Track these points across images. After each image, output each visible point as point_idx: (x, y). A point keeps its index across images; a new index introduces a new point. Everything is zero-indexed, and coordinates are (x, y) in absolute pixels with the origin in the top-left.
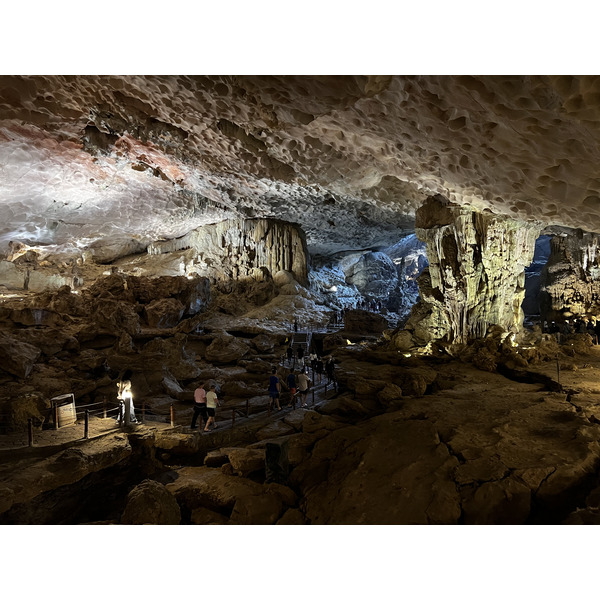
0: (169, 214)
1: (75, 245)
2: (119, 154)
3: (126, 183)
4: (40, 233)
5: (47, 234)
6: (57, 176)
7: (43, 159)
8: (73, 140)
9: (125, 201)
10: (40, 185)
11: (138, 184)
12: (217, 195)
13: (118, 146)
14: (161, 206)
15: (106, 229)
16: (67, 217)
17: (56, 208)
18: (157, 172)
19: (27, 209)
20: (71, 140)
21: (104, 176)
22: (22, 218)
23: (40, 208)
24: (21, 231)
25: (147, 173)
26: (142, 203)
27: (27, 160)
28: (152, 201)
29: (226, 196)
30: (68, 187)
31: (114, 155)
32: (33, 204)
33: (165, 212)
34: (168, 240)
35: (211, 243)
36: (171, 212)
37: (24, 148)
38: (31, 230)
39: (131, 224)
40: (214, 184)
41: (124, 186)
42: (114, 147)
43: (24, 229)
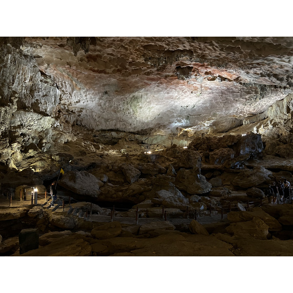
0: (245, 100)
1: (204, 125)
2: (196, 75)
3: (210, 89)
4: (184, 122)
5: (187, 122)
6: (176, 95)
7: (166, 89)
8: (172, 76)
9: (215, 99)
10: (172, 101)
11: (218, 88)
12: (267, 81)
13: (194, 71)
14: (237, 96)
15: (215, 115)
16: (191, 113)
17: (184, 110)
18: (223, 79)
19: (173, 112)
20: (171, 76)
21: (196, 89)
22: (173, 117)
23: (177, 110)
24: (176, 122)
25: (217, 80)
26: (226, 97)
27: (161, 91)
28: (231, 95)
29: (274, 80)
30: (184, 99)
31: (193, 77)
32: (174, 110)
33: (242, 99)
34: (253, 115)
35: (279, 112)
36: (246, 98)
37: (158, 86)
38: (179, 121)
39: (226, 110)
40: (258, 74)
41: (210, 91)
42: (192, 73)
43: (176, 121)
